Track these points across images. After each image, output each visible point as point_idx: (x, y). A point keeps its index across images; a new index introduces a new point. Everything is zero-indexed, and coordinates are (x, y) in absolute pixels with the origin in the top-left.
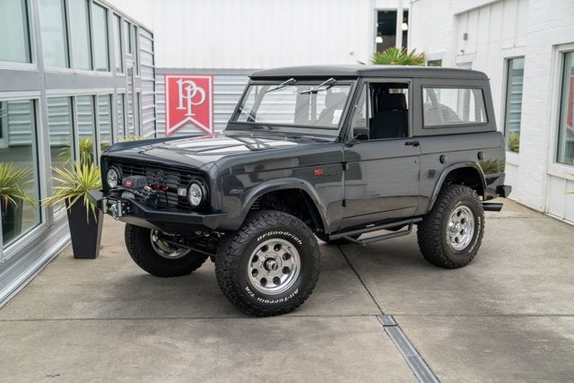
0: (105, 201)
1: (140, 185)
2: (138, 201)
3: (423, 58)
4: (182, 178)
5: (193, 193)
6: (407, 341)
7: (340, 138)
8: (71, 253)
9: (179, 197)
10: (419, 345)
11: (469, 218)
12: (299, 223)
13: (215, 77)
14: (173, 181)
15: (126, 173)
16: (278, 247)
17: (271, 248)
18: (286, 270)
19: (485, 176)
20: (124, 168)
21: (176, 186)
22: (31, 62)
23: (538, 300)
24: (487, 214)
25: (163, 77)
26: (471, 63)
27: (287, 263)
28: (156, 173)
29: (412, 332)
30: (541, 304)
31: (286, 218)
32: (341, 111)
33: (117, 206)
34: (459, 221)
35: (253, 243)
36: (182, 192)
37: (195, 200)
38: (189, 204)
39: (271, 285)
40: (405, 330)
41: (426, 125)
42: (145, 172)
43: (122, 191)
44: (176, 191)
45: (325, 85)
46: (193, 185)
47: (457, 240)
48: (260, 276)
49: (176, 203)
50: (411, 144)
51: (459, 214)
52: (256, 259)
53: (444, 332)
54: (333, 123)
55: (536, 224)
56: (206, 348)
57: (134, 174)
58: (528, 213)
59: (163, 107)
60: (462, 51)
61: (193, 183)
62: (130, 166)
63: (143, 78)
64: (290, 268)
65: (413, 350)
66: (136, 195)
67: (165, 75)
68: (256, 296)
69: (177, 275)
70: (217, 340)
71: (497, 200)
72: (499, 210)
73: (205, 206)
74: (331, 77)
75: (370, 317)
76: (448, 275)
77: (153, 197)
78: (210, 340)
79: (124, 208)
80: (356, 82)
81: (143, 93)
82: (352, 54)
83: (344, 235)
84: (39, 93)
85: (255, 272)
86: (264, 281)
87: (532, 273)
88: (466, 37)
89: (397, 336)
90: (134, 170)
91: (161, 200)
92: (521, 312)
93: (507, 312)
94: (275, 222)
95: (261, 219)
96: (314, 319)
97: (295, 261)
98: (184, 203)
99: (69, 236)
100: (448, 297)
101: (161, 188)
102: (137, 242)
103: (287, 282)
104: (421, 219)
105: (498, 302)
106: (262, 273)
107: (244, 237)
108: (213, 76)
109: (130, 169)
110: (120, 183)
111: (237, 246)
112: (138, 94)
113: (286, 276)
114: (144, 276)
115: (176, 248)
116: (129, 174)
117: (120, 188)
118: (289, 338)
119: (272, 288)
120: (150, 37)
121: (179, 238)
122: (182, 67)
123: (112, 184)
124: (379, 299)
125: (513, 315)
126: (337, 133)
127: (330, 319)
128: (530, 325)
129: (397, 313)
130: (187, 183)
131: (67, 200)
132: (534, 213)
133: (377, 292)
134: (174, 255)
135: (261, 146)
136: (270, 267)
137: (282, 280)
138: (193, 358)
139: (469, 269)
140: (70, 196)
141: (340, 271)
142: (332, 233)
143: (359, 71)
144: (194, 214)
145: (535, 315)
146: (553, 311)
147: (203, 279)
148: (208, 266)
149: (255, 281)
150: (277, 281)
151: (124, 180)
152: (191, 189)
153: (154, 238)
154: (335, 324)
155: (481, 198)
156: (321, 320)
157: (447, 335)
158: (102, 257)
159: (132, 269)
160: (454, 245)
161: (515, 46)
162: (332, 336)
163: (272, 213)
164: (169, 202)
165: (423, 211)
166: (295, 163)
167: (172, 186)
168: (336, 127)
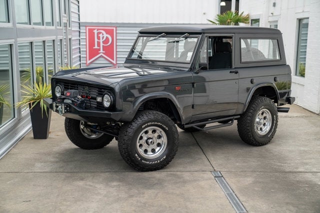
0: (54, 104)
1: (75, 95)
2: (74, 104)
3: (248, 18)
4: (99, 91)
5: (105, 100)
6: (227, 185)
7: (191, 69)
8: (32, 135)
9: (97, 102)
10: (234, 187)
11: (269, 116)
12: (167, 118)
13: (118, 28)
14: (94, 93)
15: (66, 88)
16: (154, 131)
17: (150, 132)
18: (159, 145)
19: (278, 91)
20: (65, 85)
21: (95, 96)
22: (9, 22)
23: (306, 164)
24: (280, 114)
25: (84, 28)
26: (277, 21)
27: (159, 141)
28: (84, 88)
29: (231, 181)
30: (307, 166)
31: (159, 115)
32: (192, 53)
33: (61, 107)
34: (263, 118)
35: (140, 129)
36: (99, 99)
37: (107, 104)
38: (103, 106)
39: (150, 153)
40: (227, 179)
41: (242, 61)
42: (77, 87)
43: (64, 99)
44: (95, 99)
45: (183, 37)
46: (106, 95)
47: (261, 129)
48: (144, 148)
49: (96, 106)
50: (233, 72)
51: (262, 114)
52: (141, 138)
53: (249, 180)
54: (187, 60)
55: (313, 121)
56: (113, 188)
57: (71, 89)
58: (309, 114)
59: (85, 46)
60: (272, 14)
61: (105, 94)
62: (69, 84)
63: (73, 29)
64: (161, 143)
65: (230, 189)
66: (72, 101)
67: (86, 26)
68: (141, 160)
69: (95, 148)
70: (119, 183)
71: (287, 106)
72: (287, 111)
73: (113, 108)
74: (186, 33)
75: (207, 172)
76: (255, 150)
77: (82, 102)
78: (115, 184)
79: (66, 109)
80: (200, 36)
81: (73, 38)
82: (204, 14)
83: (193, 125)
84: (13, 40)
85: (141, 146)
86: (146, 151)
87: (306, 149)
88: (274, 5)
89: (222, 182)
90: (71, 86)
91: (87, 104)
92: (295, 170)
93: (287, 170)
94: (152, 117)
95: (145, 115)
96: (174, 173)
97: (164, 140)
98: (100, 106)
99: (31, 125)
100: (254, 162)
101: (87, 97)
102: (72, 129)
103: (159, 152)
104: (239, 116)
105: (283, 165)
106: (145, 146)
107: (135, 126)
108: (116, 27)
109: (69, 86)
110: (63, 94)
111: (131, 131)
112: (70, 39)
113: (159, 148)
114: (76, 149)
115: (95, 133)
116: (68, 89)
117: (63, 97)
118: (160, 183)
119: (150, 155)
120: (77, 3)
121: (97, 126)
122: (97, 22)
123: (58, 95)
124: (213, 163)
125: (290, 172)
126: (189, 66)
127: (183, 173)
128: (299, 178)
129: (223, 170)
130: (102, 94)
131: (30, 104)
132: (312, 115)
133: (212, 159)
134: (94, 136)
135: (146, 73)
136: (150, 143)
137: (157, 150)
138: (105, 193)
139: (268, 146)
140: (32, 102)
141: (191, 147)
142: (186, 124)
143: (203, 30)
144: (106, 112)
145: (303, 172)
146: (315, 170)
147: (111, 150)
148: (114, 143)
149: (141, 151)
150: (153, 151)
151: (65, 92)
152: (105, 97)
153: (82, 127)
154: (186, 176)
155: (276, 104)
156: (179, 173)
157: (251, 182)
158: (51, 138)
159: (69, 144)
160: (259, 132)
161: (303, 11)
162: (185, 182)
163: (151, 112)
164: (92, 105)
165: (240, 112)
166: (166, 83)
167: (93, 96)
168: (189, 62)
